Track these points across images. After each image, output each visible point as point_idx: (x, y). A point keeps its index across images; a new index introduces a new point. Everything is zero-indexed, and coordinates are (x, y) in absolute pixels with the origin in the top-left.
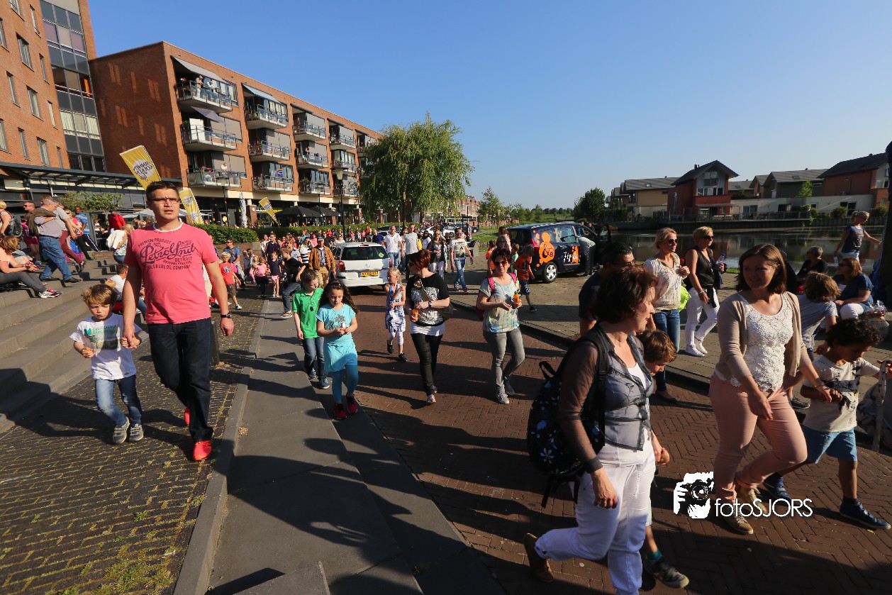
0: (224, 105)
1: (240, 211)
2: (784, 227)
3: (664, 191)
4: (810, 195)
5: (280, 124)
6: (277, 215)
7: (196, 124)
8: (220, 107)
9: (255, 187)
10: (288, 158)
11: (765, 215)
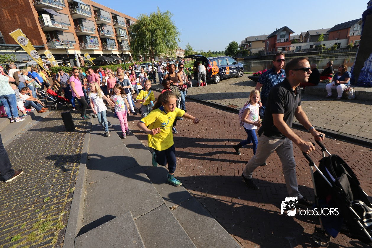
0: (58, 6)
1: (75, 59)
2: (312, 55)
3: (264, 41)
4: (323, 40)
5: (88, 16)
6: (94, 61)
7: (46, 17)
8: (57, 8)
9: (81, 48)
10: (94, 33)
11: (304, 50)
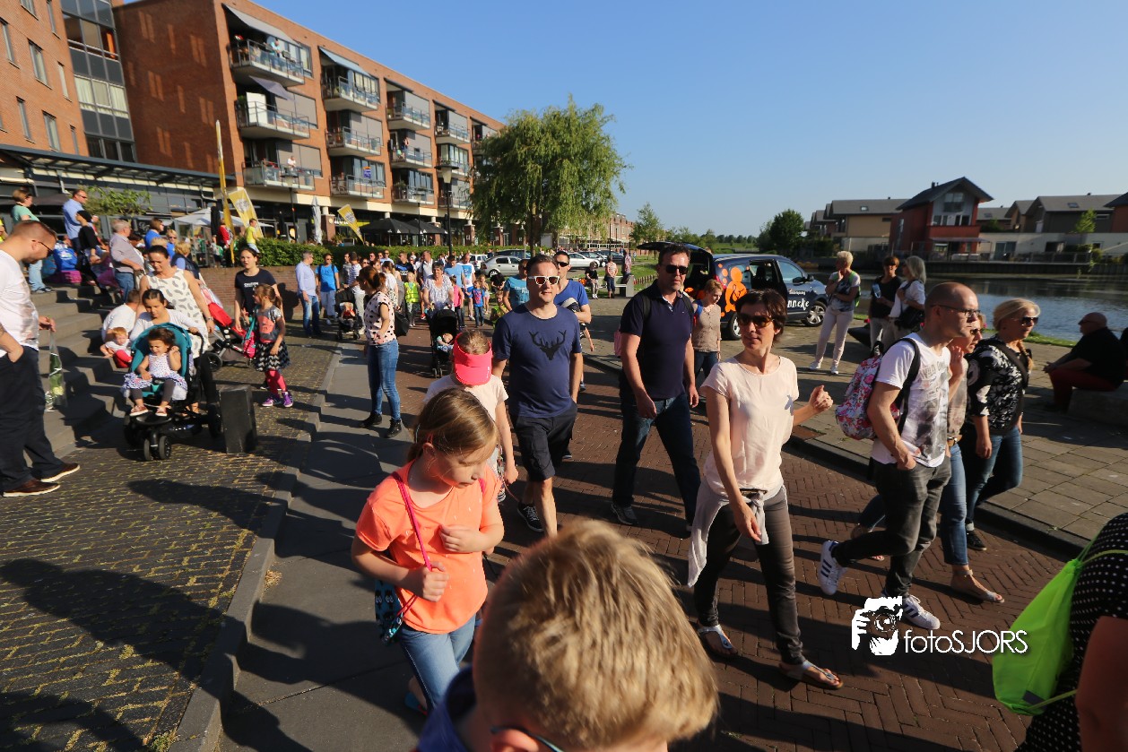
0: (294, 74)
1: (312, 221)
2: (1051, 273)
3: (886, 217)
4: (1092, 230)
5: (368, 105)
6: (362, 230)
7: (255, 100)
8: (288, 79)
9: (334, 191)
10: (377, 152)
11: (1026, 256)
